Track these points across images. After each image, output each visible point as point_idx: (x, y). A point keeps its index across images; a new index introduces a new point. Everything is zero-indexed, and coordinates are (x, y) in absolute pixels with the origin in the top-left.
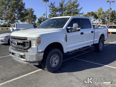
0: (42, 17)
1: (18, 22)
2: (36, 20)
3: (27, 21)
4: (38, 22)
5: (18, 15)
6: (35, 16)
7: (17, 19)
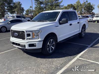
0: (29, 9)
1: (8, 14)
2: (24, 12)
3: (16, 13)
4: (26, 14)
5: (8, 8)
6: (23, 8)
7: (7, 12)
